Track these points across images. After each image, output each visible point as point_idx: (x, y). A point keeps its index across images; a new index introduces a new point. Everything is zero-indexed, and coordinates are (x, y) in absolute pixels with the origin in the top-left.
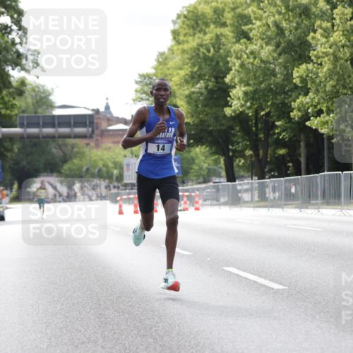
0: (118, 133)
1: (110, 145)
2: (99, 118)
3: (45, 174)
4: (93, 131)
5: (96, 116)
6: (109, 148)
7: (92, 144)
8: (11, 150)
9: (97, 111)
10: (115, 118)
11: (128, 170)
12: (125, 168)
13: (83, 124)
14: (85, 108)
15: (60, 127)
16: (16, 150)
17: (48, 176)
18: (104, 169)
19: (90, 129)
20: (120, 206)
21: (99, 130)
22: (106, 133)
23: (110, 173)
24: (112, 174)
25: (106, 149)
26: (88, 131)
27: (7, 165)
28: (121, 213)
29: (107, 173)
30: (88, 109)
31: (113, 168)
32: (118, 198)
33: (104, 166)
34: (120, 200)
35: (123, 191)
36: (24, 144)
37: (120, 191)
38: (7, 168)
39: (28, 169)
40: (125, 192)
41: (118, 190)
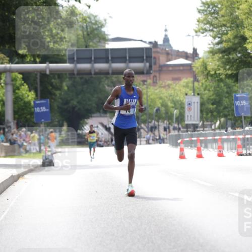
0: (177, 68)
1: (170, 82)
2: (158, 52)
3: (98, 114)
4: (151, 66)
5: (153, 50)
6: (169, 86)
7: (149, 81)
8: (59, 88)
9: (155, 44)
10: (175, 51)
11: (190, 109)
12: (186, 107)
13: (140, 59)
14: (141, 41)
15: (113, 62)
16: (66, 88)
17: (101, 116)
18: (163, 109)
19: (148, 64)
20: (182, 150)
21: (158, 66)
22: (165, 69)
23: (169, 113)
24: (172, 114)
25: (164, 87)
26: (145, 66)
27: (55, 105)
28: (182, 157)
29: (167, 113)
30: (145, 42)
31: (173, 107)
32: (179, 141)
33: (162, 105)
34: (181, 142)
35: (184, 134)
36: (74, 82)
37: (181, 133)
38: (56, 108)
39: (79, 109)
40: (186, 134)
41: (179, 132)
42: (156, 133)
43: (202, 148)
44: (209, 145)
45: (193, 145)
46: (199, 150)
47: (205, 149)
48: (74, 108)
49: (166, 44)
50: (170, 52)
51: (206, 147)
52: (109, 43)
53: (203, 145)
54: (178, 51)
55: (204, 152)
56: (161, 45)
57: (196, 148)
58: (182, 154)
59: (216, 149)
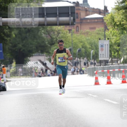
0: (93, 21)
1: (88, 30)
2: (79, 9)
4: (74, 20)
5: (76, 8)
6: (87, 33)
7: (74, 30)
8: (9, 36)
9: (77, 4)
10: (92, 8)
11: (102, 50)
12: (100, 48)
13: (67, 15)
14: (67, 1)
15: (47, 17)
16: (14, 36)
17: (39, 55)
18: (83, 50)
19: (72, 18)
20: (96, 78)
21: (79, 19)
22: (84, 21)
23: (88, 53)
24: (90, 53)
25: (84, 34)
26: (70, 19)
27: (7, 47)
28: (97, 83)
29: (86, 52)
30: (70, 2)
31: (90, 48)
33: (83, 47)
34: (96, 73)
35: (98, 67)
36: (20, 31)
37: (96, 67)
38: (7, 50)
39: (24, 50)
40: (99, 67)
41: (94, 66)
42: (79, 66)
43: (111, 77)
44: (116, 75)
45: (105, 75)
46: (109, 78)
47: (113, 78)
48: (20, 49)
49: (85, 3)
50: (88, 9)
51: (114, 76)
52: (45, 3)
53: (112, 75)
54: (94, 8)
55: (113, 80)
56: (81, 4)
57: (107, 77)
58: (97, 81)
59: (121, 77)
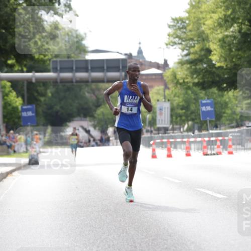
0: (150, 77)
3: (78, 118)
5: (128, 61)
8: (44, 95)
9: (130, 56)
10: (148, 62)
11: (161, 114)
12: (158, 112)
13: (117, 69)
14: (118, 52)
15: (93, 72)
16: (50, 95)
17: (81, 120)
19: (123, 74)
20: (154, 150)
24: (145, 119)
26: (121, 75)
27: (40, 110)
28: (154, 156)
30: (121, 54)
32: (151, 142)
35: (156, 136)
36: (57, 89)
37: (153, 135)
39: (62, 114)
40: (158, 136)
41: (151, 134)
43: (172, 149)
44: (178, 146)
45: (164, 146)
46: (169, 150)
47: (175, 150)
49: (140, 55)
50: (143, 62)
51: (175, 147)
52: (89, 54)
53: (173, 146)
54: (151, 62)
55: (174, 152)
56: (135, 57)
57: (167, 149)
58: (154, 154)
59: (184, 149)
